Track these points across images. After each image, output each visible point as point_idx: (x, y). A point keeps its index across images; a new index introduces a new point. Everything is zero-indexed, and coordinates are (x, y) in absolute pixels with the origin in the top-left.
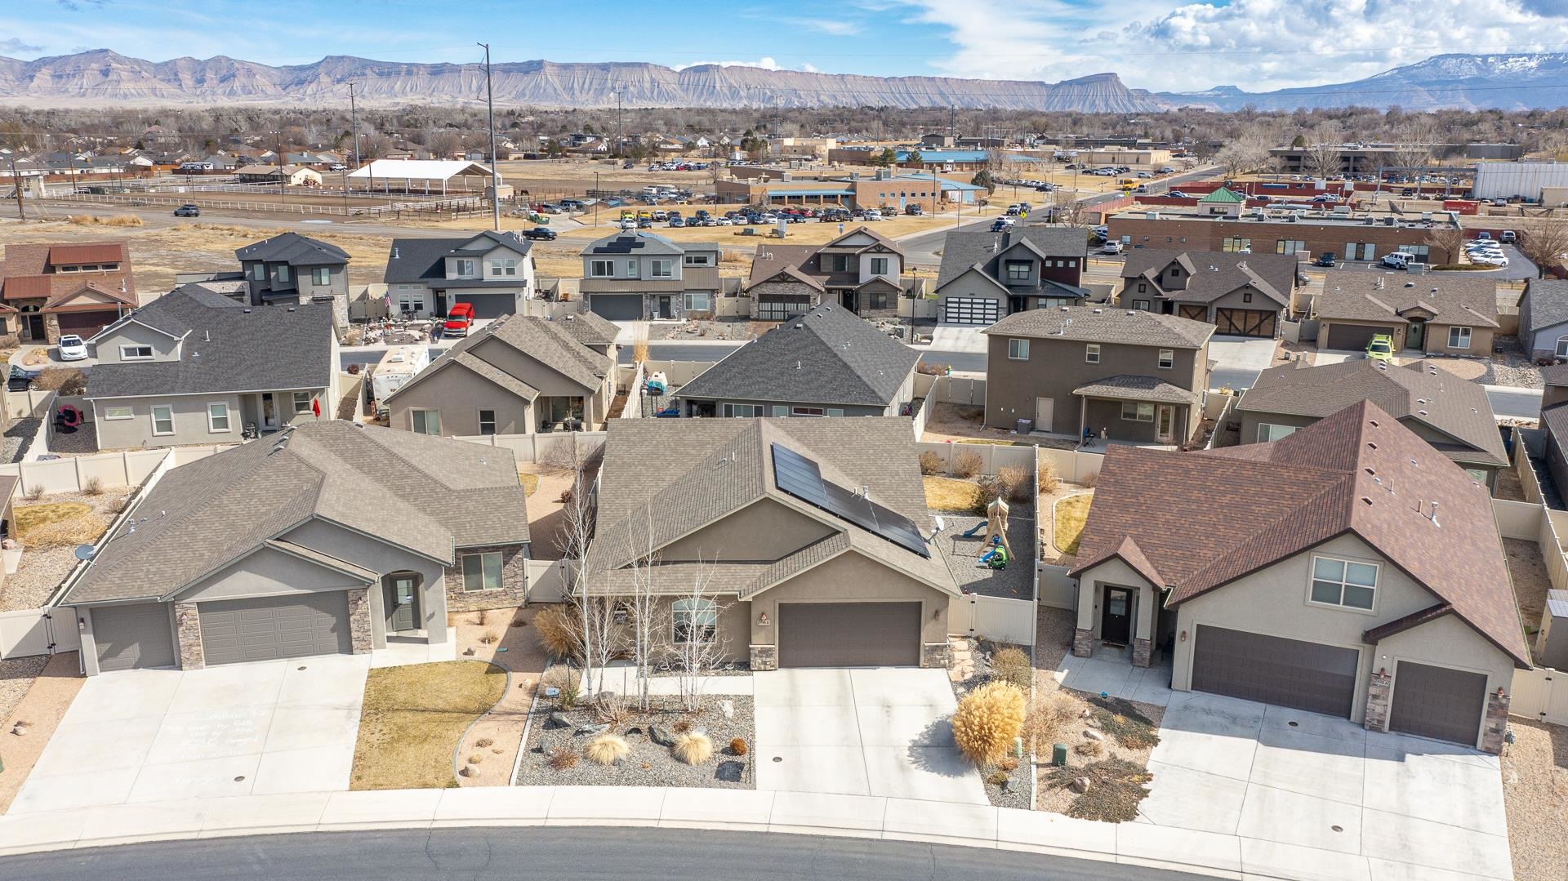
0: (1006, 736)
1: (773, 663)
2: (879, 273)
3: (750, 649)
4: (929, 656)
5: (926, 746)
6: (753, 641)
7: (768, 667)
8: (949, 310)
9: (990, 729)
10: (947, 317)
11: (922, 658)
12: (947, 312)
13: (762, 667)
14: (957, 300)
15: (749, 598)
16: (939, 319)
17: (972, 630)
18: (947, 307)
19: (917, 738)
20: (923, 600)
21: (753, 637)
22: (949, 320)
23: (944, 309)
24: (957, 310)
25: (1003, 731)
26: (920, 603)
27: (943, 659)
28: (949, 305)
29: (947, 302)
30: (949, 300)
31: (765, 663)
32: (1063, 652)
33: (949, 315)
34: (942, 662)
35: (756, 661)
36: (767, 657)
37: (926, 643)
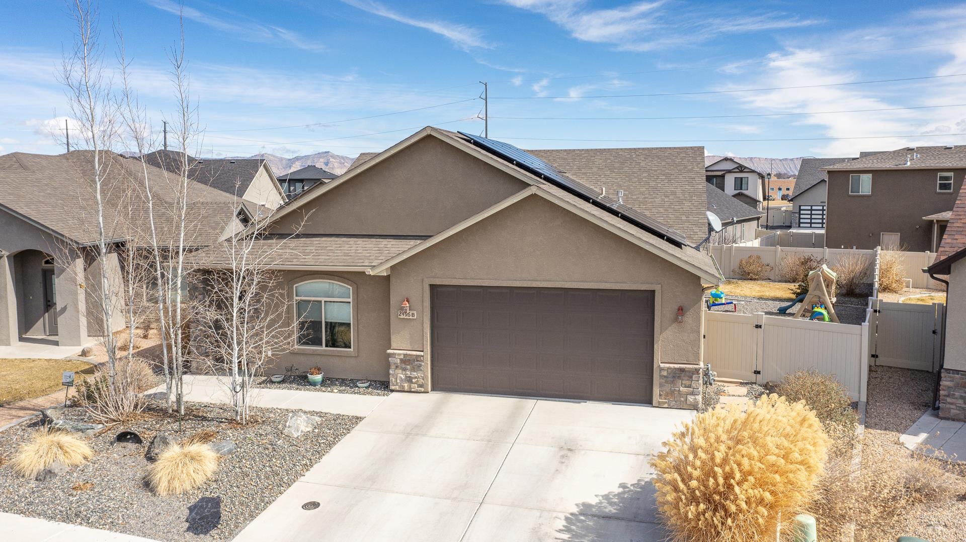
0: (768, 496)
1: (421, 381)
2: (741, 189)
3: (389, 355)
4: (668, 387)
5: (608, 517)
6: (394, 345)
7: (415, 387)
8: (802, 216)
9: (728, 476)
10: (800, 223)
11: (656, 391)
12: (800, 218)
13: (406, 385)
14: (809, 208)
15: (382, 271)
16: (794, 225)
17: (757, 372)
18: (800, 214)
19: (594, 501)
20: (657, 288)
21: (393, 338)
22: (801, 225)
23: (797, 215)
24: (809, 216)
25: (761, 483)
26: (653, 292)
27: (692, 394)
28: (802, 212)
29: (800, 210)
30: (802, 208)
31: (409, 380)
32: (917, 413)
33: (802, 221)
34: (691, 398)
35: (398, 376)
36: (413, 370)
37: (662, 362)
